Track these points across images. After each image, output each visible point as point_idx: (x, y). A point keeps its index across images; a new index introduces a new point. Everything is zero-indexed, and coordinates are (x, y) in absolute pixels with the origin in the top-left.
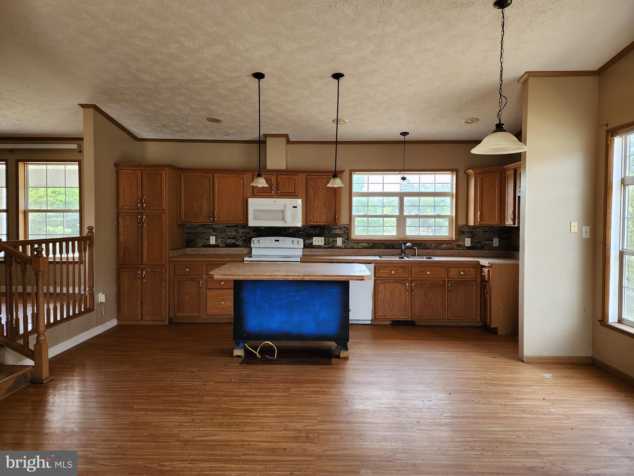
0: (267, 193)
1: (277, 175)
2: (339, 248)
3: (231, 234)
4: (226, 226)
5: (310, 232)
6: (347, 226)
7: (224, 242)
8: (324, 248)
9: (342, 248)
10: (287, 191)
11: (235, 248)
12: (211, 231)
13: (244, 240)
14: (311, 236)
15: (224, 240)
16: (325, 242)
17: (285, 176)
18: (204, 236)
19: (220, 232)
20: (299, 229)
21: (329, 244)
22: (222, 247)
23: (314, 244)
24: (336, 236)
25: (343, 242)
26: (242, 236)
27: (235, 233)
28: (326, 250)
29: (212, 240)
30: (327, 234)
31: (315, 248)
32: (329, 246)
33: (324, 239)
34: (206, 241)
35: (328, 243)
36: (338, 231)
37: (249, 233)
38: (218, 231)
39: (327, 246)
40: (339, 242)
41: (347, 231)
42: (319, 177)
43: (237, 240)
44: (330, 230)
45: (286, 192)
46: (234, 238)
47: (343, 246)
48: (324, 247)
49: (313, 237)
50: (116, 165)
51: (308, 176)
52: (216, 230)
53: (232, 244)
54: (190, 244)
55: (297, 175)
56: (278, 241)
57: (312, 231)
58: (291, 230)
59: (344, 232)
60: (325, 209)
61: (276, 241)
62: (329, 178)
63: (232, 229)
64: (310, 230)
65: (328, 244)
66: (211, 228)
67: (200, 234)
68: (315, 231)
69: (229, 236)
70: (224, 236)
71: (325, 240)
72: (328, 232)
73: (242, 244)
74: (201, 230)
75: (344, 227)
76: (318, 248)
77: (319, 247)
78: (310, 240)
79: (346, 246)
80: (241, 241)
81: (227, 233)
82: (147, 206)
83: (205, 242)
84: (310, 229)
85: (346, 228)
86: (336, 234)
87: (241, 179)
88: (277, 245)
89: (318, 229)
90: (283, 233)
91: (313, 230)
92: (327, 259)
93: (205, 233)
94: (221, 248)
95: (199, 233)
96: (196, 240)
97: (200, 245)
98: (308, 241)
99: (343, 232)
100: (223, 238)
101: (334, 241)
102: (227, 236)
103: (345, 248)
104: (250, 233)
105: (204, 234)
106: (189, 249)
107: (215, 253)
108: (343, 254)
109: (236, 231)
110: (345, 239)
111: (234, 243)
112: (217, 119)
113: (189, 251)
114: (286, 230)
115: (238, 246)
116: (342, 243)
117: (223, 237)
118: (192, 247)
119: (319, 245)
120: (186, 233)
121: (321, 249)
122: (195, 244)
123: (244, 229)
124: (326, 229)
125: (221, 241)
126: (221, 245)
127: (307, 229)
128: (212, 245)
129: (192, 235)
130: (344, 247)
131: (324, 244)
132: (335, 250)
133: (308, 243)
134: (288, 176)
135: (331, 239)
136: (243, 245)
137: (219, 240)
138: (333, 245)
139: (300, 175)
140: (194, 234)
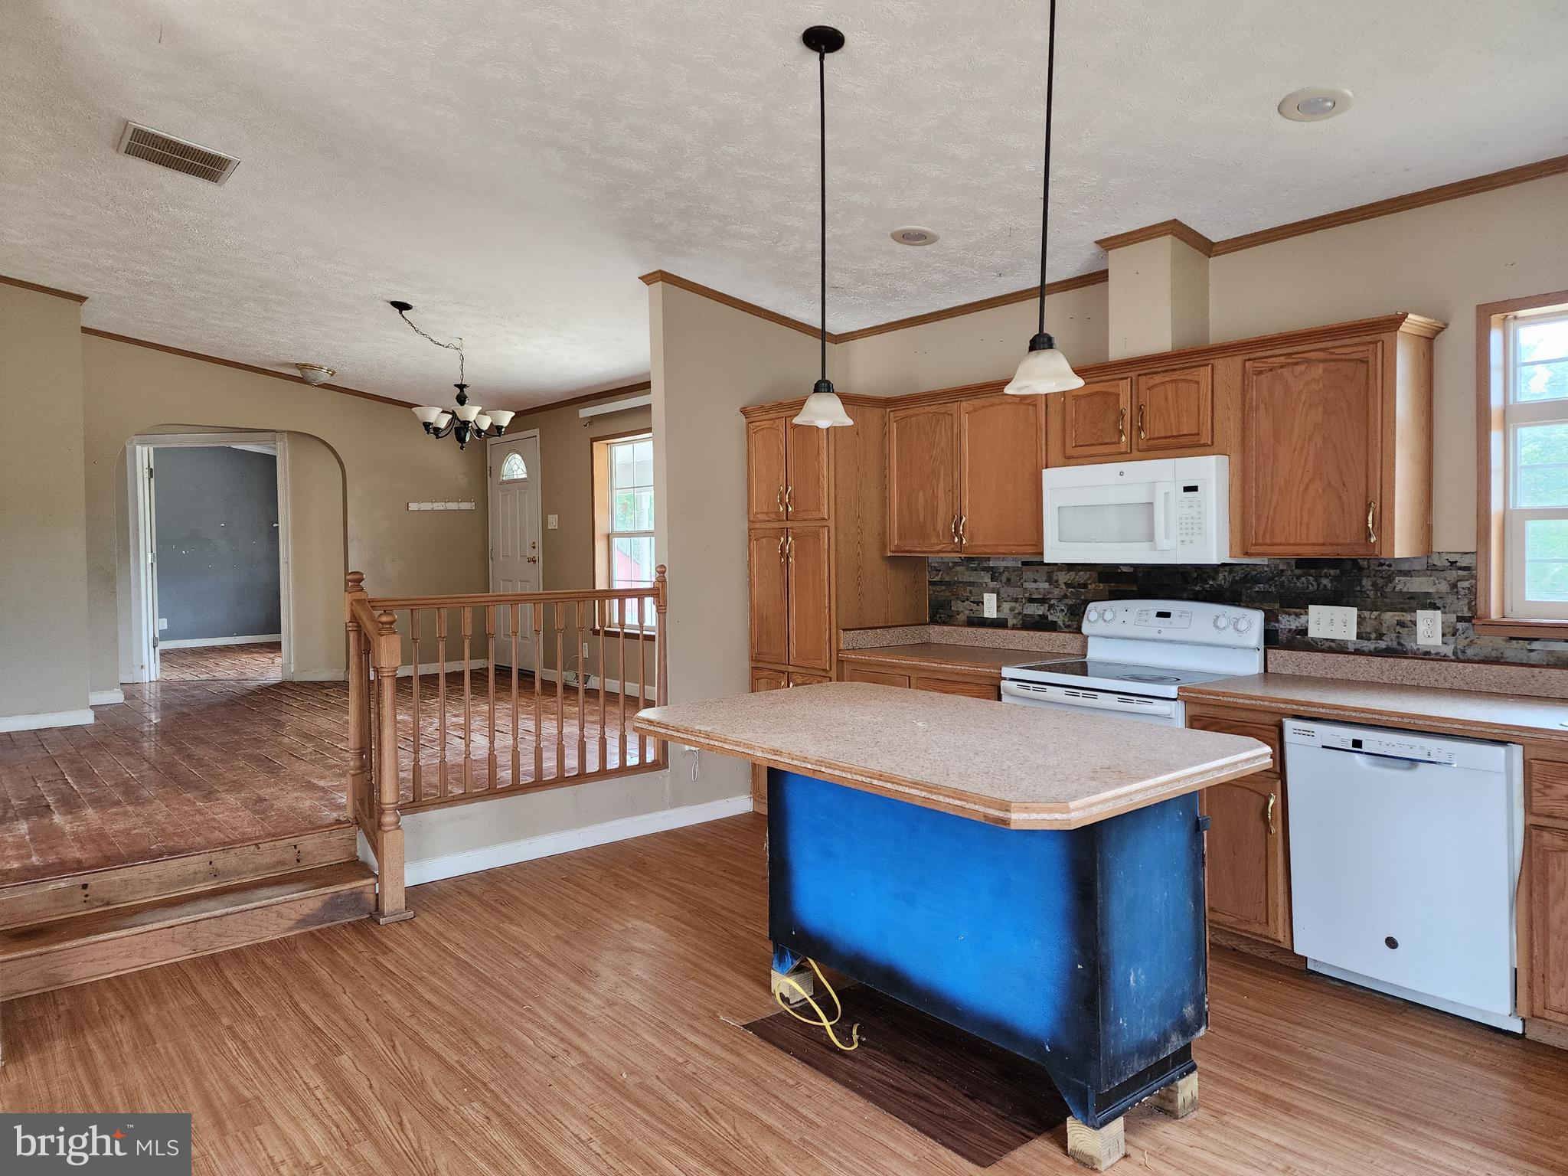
0: (1106, 444)
1: (1139, 375)
2: (1426, 655)
3: (1037, 589)
4: (1024, 564)
5: (1299, 584)
6: (1463, 562)
7: (1020, 613)
8: (1358, 652)
9: (1444, 658)
10: (1172, 432)
11: (1046, 635)
12: (986, 578)
13: (1070, 607)
14: (1299, 602)
15: (1017, 605)
16: (1362, 630)
17: (1165, 374)
18: (971, 592)
19: (1009, 580)
20: (1254, 573)
21: (1380, 636)
22: (1014, 628)
23: (1311, 634)
24: (1414, 603)
25: (1447, 630)
26: (1065, 596)
27: (1046, 585)
28: (1362, 660)
29: (990, 607)
30: (1371, 594)
31: (1317, 651)
32: (1382, 644)
33: (1359, 616)
34: (974, 607)
35: (1376, 631)
36: (1421, 583)
37: (1085, 586)
38: (1004, 579)
39: (1370, 646)
40: (1429, 628)
41: (1466, 584)
42: (1294, 360)
43: (1051, 607)
44: (1382, 577)
45: (1169, 434)
46: (1042, 601)
47: (1448, 650)
48: (1358, 646)
49: (1310, 606)
50: (744, 411)
51: (1247, 363)
52: (997, 575)
53: (1037, 618)
54: (938, 616)
55: (1207, 365)
56: (1167, 615)
57: (1306, 582)
58: (1221, 576)
59: (1454, 586)
60: (1321, 491)
61: (1160, 615)
62: (1334, 357)
63: (1037, 571)
64: (1298, 578)
65: (1373, 636)
66: (986, 569)
67: (961, 585)
68: (1316, 580)
69: (1030, 595)
70: (1016, 592)
71: (1361, 621)
72: (1374, 585)
73: (1067, 620)
74: (964, 575)
75: (1452, 563)
76: (1331, 650)
77: (1336, 648)
78: (1297, 615)
79: (1463, 652)
80: (1063, 610)
81: (1026, 585)
82: (795, 511)
83: (972, 610)
84: (1298, 572)
85: (1460, 568)
86: (1412, 596)
87: (1031, 407)
88: (1159, 632)
89: (1332, 572)
90: (1196, 585)
91: (1311, 578)
92: (1286, 702)
93: (971, 584)
94: (1010, 632)
95: (959, 583)
96: (953, 602)
97: (961, 618)
98: (1287, 623)
99: (1444, 587)
100: (1016, 600)
101: (1401, 624)
102: (1027, 595)
103: (1458, 660)
104: (1090, 587)
105: (970, 586)
106: (937, 628)
107: (996, 645)
108: (1447, 686)
109: (1050, 580)
110: (1460, 619)
111: (1043, 617)
112: (917, 230)
113: (938, 634)
114: (1205, 576)
115: (1052, 627)
116: (1443, 635)
117: (1015, 596)
118: (945, 623)
119: (1333, 641)
120: (930, 582)
121: (1341, 657)
122: (950, 614)
123: (1071, 573)
124: (1365, 572)
125: (1012, 609)
126: (1010, 623)
127: (1283, 571)
128: (988, 621)
129: (943, 588)
130: (1455, 653)
131: (1359, 636)
132: (1405, 662)
133: (1290, 630)
134: (1176, 375)
135: (1390, 617)
136: (1068, 626)
137: (1006, 606)
138: (1399, 644)
139: (1220, 364)
140: (948, 584)
